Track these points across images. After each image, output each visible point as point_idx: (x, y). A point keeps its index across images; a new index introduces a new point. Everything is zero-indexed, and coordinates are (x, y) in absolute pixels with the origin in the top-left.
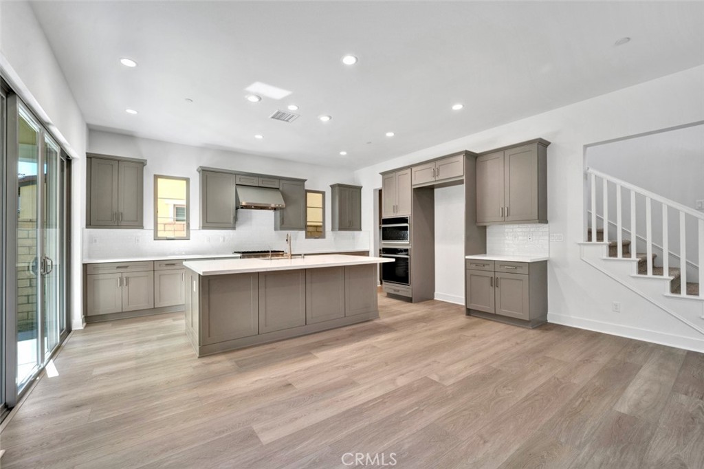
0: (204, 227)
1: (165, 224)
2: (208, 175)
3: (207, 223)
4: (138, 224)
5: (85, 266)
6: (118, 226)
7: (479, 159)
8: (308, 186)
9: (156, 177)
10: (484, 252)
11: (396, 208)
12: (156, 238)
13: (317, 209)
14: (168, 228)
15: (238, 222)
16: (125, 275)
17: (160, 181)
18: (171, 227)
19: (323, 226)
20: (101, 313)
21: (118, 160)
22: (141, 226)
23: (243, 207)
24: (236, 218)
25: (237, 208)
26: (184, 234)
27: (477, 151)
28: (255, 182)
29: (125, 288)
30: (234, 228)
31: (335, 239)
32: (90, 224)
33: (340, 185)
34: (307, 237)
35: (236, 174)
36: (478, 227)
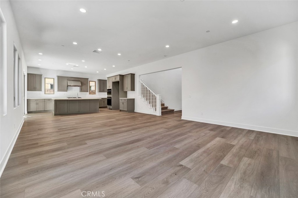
0: (58, 91)
1: (47, 90)
2: (59, 78)
3: (59, 90)
4: (40, 90)
5: (27, 100)
6: (35, 91)
7: (124, 76)
8: (89, 80)
9: (45, 78)
10: (127, 97)
11: (109, 87)
12: (45, 94)
13: (93, 86)
14: (48, 91)
15: (68, 90)
16: (37, 102)
17: (46, 79)
18: (49, 91)
19: (95, 91)
20: (31, 111)
21: (35, 75)
22: (41, 91)
23: (69, 86)
24: (67, 89)
25: (67, 86)
26: (53, 93)
27: (123, 74)
28: (73, 79)
29: (37, 105)
30: (67, 91)
31: (99, 94)
32: (28, 90)
33: (99, 80)
34: (90, 94)
35: (67, 77)
36: (124, 92)
